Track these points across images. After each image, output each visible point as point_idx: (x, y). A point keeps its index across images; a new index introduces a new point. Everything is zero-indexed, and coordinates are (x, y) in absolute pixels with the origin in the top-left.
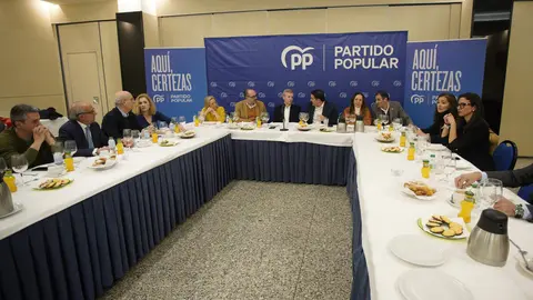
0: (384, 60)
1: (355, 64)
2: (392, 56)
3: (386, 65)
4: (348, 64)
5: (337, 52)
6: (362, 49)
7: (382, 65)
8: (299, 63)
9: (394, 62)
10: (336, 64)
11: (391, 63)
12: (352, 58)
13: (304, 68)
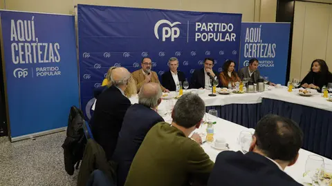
0: (228, 34)
1: (209, 37)
2: (232, 32)
3: (229, 39)
4: (204, 37)
5: (197, 27)
6: (214, 26)
7: (226, 38)
8: (168, 36)
9: (233, 37)
10: (197, 37)
11: (232, 37)
12: (207, 33)
13: (173, 40)
